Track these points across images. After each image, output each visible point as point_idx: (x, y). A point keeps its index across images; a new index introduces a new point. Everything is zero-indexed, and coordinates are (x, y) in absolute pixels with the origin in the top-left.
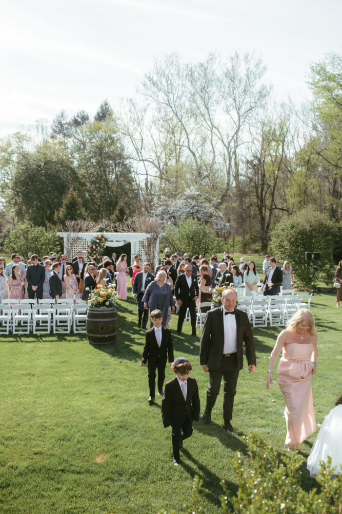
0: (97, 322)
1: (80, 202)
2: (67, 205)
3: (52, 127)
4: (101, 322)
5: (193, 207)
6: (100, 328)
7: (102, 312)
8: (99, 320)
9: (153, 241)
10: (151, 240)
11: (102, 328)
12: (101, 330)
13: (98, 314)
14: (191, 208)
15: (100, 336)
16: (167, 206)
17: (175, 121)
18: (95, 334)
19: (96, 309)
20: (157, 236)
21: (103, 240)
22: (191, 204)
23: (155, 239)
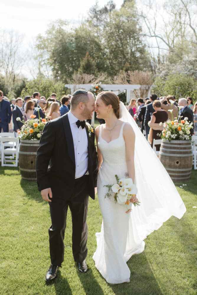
0: (26, 155)
1: (94, 64)
2: (83, 67)
3: (88, 13)
4: (30, 155)
5: (190, 70)
6: (29, 162)
7: (32, 145)
8: (28, 153)
9: (145, 92)
10: (144, 91)
11: (32, 162)
12: (30, 164)
13: (27, 147)
14: (188, 71)
15: (29, 171)
16: (169, 70)
17: (182, 6)
18: (25, 168)
19: (27, 141)
20: (149, 88)
21: (100, 89)
22: (188, 68)
23: (147, 90)
